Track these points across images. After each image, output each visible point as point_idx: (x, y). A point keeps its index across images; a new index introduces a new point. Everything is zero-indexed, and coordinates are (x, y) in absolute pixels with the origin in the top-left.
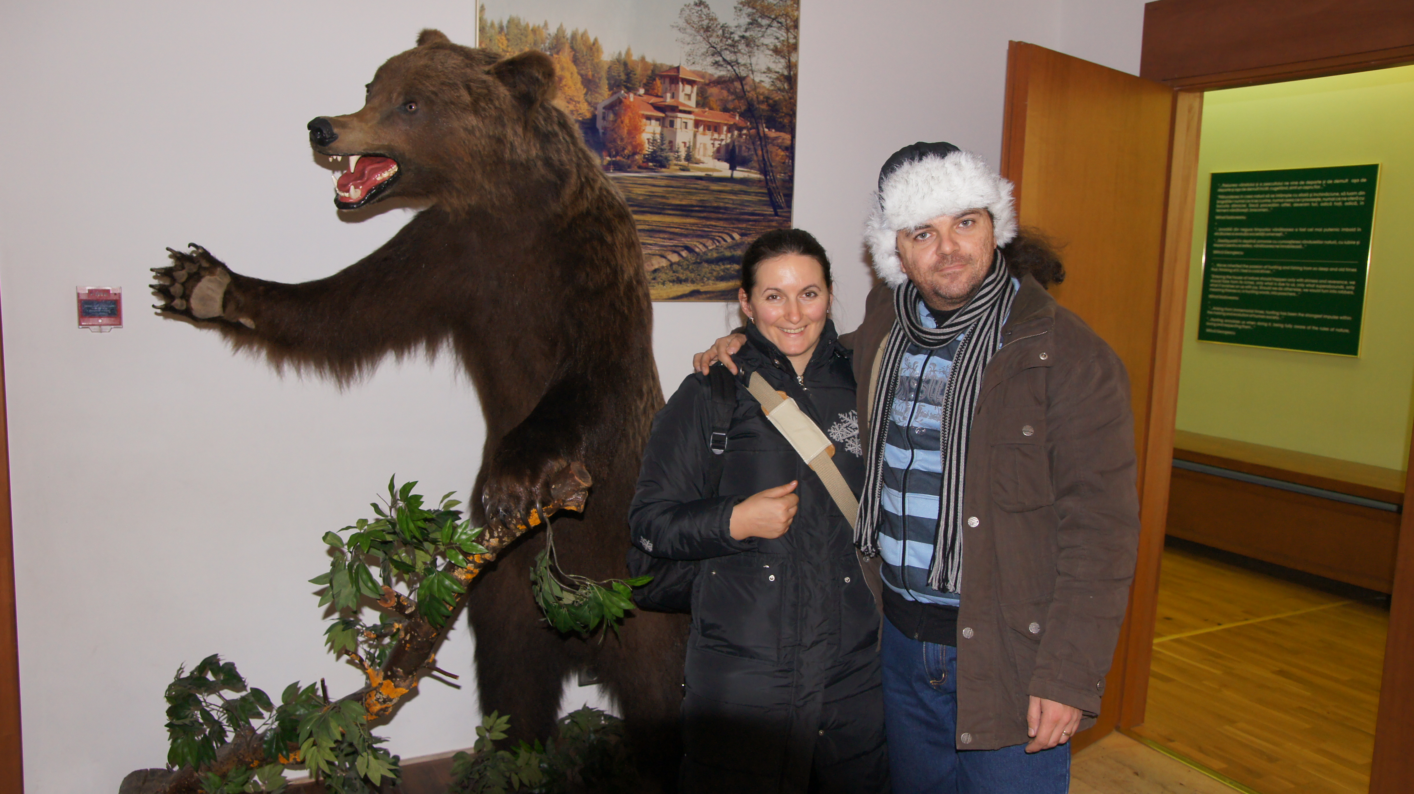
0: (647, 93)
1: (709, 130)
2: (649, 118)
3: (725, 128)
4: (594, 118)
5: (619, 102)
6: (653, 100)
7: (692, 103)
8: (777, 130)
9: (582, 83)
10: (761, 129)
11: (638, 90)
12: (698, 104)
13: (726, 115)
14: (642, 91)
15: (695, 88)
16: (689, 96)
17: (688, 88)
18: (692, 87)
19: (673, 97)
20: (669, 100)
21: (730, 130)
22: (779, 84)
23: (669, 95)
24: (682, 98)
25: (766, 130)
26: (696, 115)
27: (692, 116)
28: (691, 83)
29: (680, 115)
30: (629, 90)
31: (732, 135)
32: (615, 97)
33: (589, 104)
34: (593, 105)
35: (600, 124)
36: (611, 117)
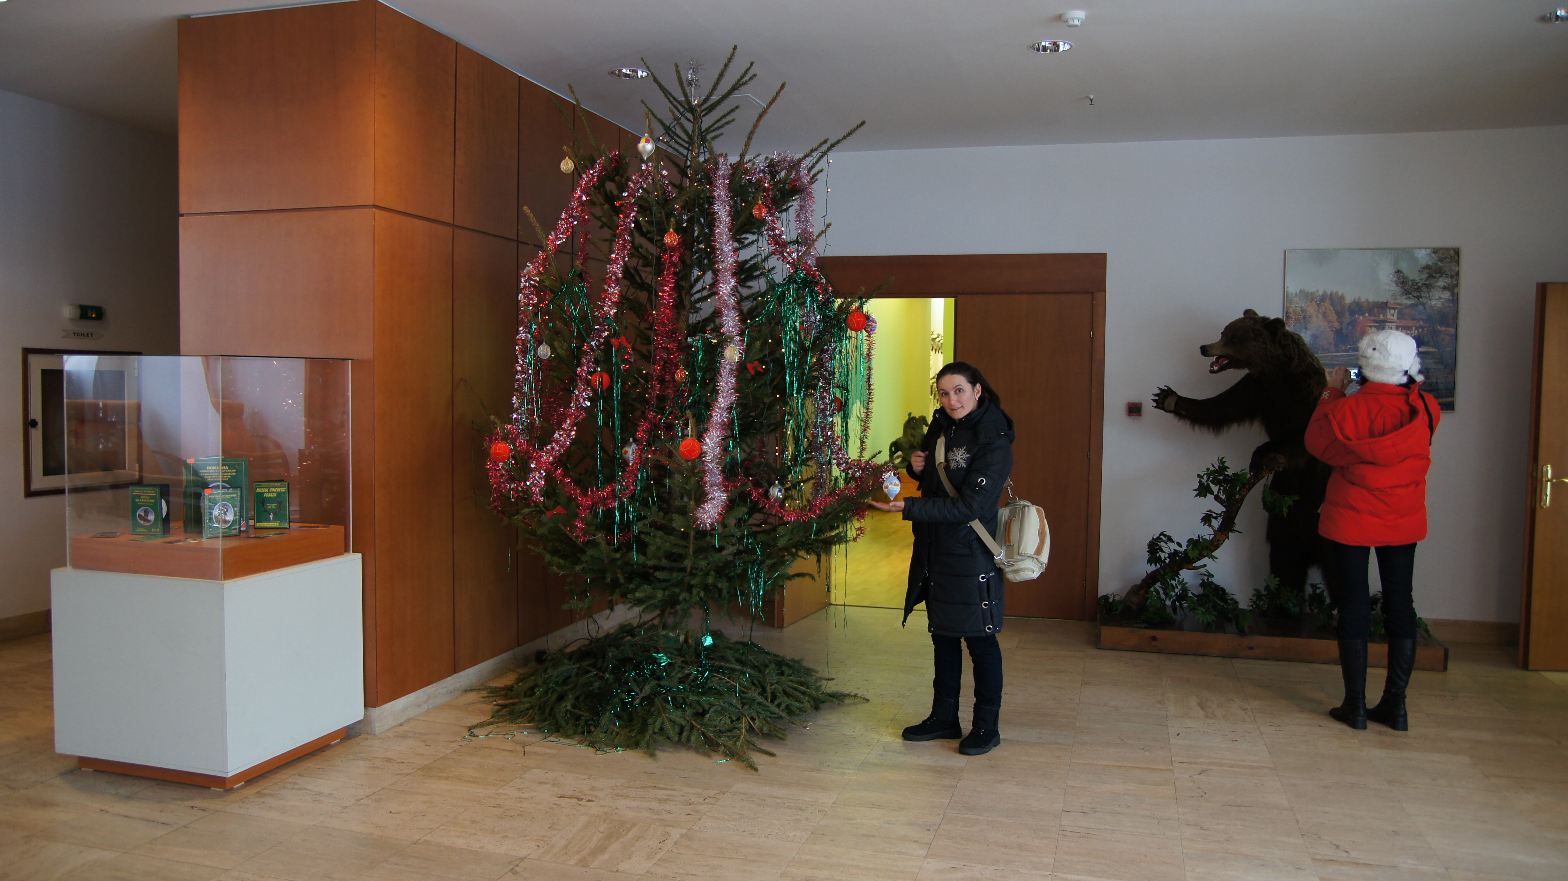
0: (1369, 315)
1: (1405, 329)
2: (1371, 327)
3: (1414, 328)
4: (1341, 329)
5: (1355, 320)
6: (1373, 318)
7: (1395, 317)
8: (1445, 327)
9: (1336, 314)
10: (1435, 326)
11: (1364, 314)
12: (1398, 318)
13: (1415, 322)
14: (1367, 315)
15: (1396, 311)
16: (1393, 315)
17: (1392, 311)
18: (1395, 310)
19: (1384, 316)
20: (1381, 317)
21: (1416, 329)
22: (1447, 304)
23: (1381, 315)
24: (1389, 316)
25: (1439, 327)
26: (1397, 323)
27: (1395, 324)
28: (1394, 309)
29: (1387, 324)
30: (1360, 315)
31: (1418, 331)
32: (1352, 319)
33: (1339, 323)
34: (1341, 323)
35: (1344, 331)
36: (1351, 327)
